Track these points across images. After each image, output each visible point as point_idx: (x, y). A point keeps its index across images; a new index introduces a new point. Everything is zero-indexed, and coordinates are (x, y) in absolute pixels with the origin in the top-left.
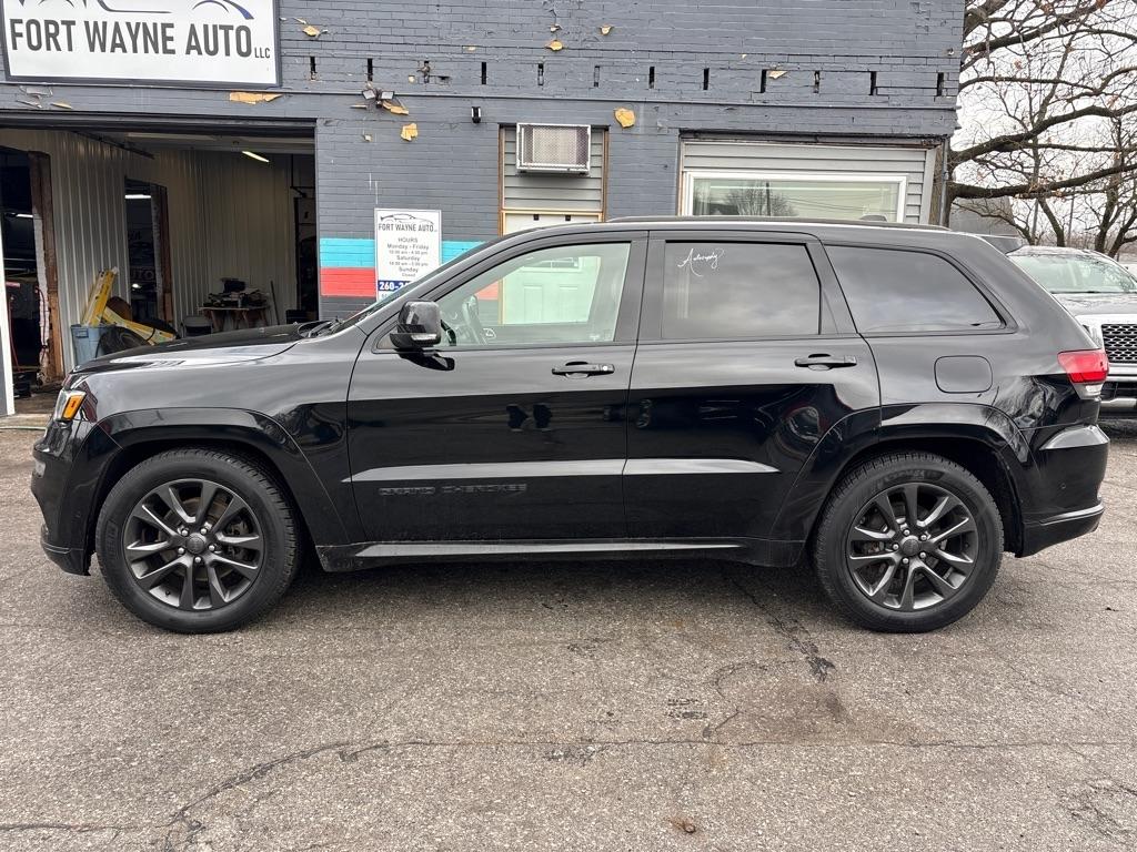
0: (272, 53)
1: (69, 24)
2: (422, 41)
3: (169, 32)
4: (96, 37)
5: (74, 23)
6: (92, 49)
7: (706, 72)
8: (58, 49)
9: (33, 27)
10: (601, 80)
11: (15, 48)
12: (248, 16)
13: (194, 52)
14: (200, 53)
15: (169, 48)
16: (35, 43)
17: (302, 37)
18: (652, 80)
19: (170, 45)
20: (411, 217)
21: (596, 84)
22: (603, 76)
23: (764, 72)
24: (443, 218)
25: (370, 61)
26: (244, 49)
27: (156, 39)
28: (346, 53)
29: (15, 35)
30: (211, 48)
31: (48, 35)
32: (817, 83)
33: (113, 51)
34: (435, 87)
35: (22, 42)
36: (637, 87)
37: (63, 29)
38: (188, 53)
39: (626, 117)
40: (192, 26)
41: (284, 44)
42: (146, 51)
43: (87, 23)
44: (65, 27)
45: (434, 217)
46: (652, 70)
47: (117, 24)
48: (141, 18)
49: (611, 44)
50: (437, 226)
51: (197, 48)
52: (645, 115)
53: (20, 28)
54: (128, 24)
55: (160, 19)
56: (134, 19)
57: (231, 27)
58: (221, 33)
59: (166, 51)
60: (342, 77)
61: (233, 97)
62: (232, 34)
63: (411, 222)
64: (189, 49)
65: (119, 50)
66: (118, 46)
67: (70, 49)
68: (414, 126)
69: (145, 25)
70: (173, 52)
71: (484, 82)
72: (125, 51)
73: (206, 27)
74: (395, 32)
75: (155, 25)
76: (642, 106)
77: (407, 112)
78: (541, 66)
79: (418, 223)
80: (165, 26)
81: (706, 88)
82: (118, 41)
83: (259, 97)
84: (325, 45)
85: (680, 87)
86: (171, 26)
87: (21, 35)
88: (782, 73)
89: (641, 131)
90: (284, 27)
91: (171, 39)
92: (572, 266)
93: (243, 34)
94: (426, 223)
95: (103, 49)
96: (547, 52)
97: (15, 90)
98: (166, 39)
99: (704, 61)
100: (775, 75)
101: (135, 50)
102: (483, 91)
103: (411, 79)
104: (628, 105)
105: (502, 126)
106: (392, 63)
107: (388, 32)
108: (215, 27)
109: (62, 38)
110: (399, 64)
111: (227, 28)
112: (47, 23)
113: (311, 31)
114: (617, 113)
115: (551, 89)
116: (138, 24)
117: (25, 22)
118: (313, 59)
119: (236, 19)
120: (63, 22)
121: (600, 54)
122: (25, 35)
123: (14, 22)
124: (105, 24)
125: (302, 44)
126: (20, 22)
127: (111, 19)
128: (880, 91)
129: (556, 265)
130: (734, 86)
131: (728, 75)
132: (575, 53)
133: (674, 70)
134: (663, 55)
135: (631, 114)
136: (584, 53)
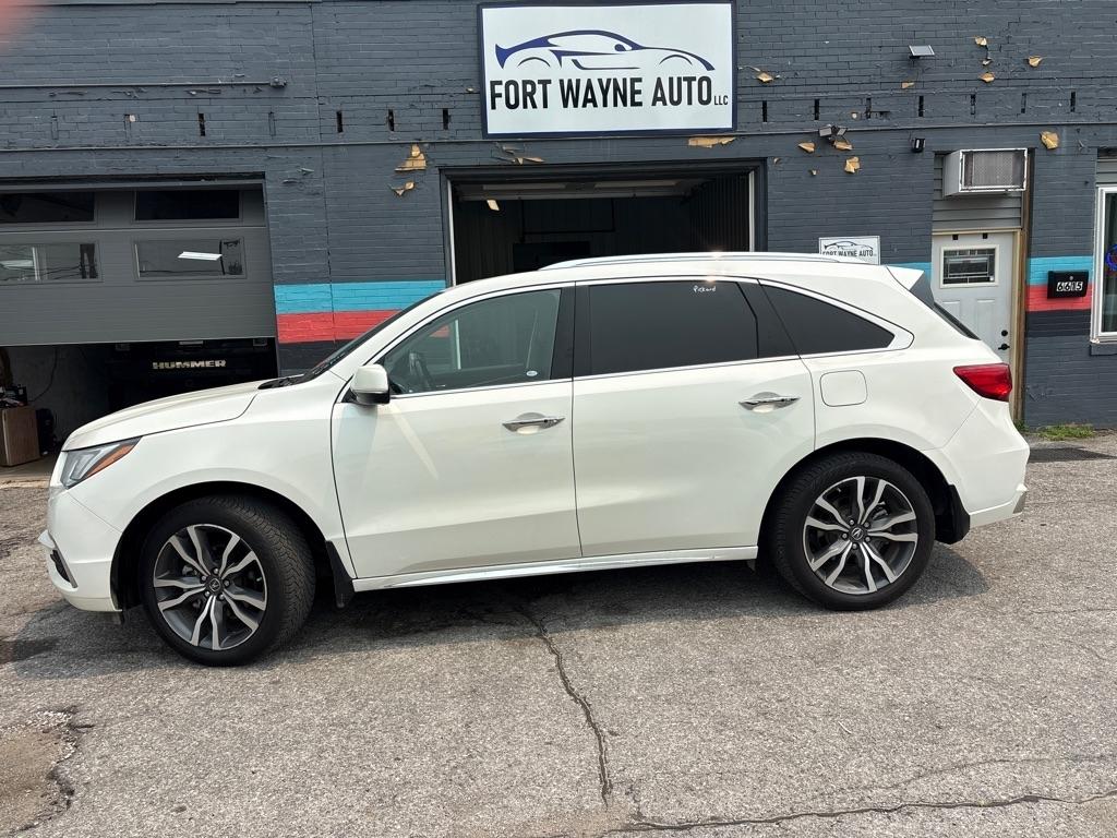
0: (730, 100)
1: (545, 83)
2: (865, 80)
3: (637, 86)
4: (570, 94)
5: (549, 82)
6: (565, 105)
8: (534, 106)
9: (512, 87)
10: (1028, 106)
11: (494, 107)
12: (709, 67)
13: (659, 103)
14: (665, 104)
15: (636, 100)
16: (512, 102)
17: (755, 83)
18: (1073, 103)
19: (638, 98)
20: (853, 244)
21: (1023, 111)
22: (1029, 103)
24: (882, 243)
25: (817, 102)
26: (705, 98)
27: (625, 94)
28: (794, 96)
29: (495, 96)
30: (675, 99)
31: (525, 94)
33: (584, 106)
34: (876, 122)
35: (500, 102)
36: (1060, 111)
37: (539, 88)
38: (654, 104)
39: (1051, 140)
40: (659, 79)
41: (740, 91)
42: (615, 105)
43: (561, 82)
44: (541, 86)
45: (873, 242)
46: (1073, 95)
47: (589, 80)
48: (611, 75)
49: (1037, 73)
50: (876, 251)
51: (663, 99)
52: (1068, 138)
53: (500, 89)
54: (600, 81)
55: (629, 75)
56: (605, 76)
57: (694, 79)
58: (685, 84)
59: (634, 104)
60: (791, 118)
61: (692, 143)
62: (695, 85)
63: (853, 248)
64: (656, 99)
65: (590, 105)
66: (590, 101)
67: (545, 106)
68: (856, 159)
69: (615, 80)
70: (640, 104)
71: (921, 114)
72: (595, 105)
73: (671, 80)
74: (841, 73)
75: (625, 80)
76: (1065, 129)
77: (849, 147)
78: (973, 97)
79: (859, 249)
80: (634, 81)
82: (590, 97)
83: (715, 141)
84: (777, 90)
85: (1099, 109)
86: (640, 80)
87: (500, 95)
89: (1064, 151)
90: (741, 76)
91: (639, 92)
92: (988, 280)
93: (705, 84)
94: (865, 249)
95: (576, 105)
96: (978, 83)
97: (491, 147)
98: (635, 92)
101: (605, 105)
102: (920, 123)
103: (855, 116)
104: (1052, 129)
105: (937, 153)
106: (837, 103)
107: (834, 73)
108: (679, 79)
109: (538, 97)
110: (843, 103)
111: (690, 80)
112: (525, 83)
113: (765, 78)
114: (1044, 137)
115: (983, 117)
116: (609, 80)
117: (504, 83)
118: (765, 104)
119: (699, 71)
120: (540, 82)
121: (1027, 82)
122: (504, 95)
123: (493, 84)
124: (578, 81)
125: (755, 90)
126: (500, 83)
127: (584, 76)
129: (972, 281)
132: (1004, 83)
133: (1093, 94)
134: (1083, 82)
135: (1055, 136)
136: (1012, 82)
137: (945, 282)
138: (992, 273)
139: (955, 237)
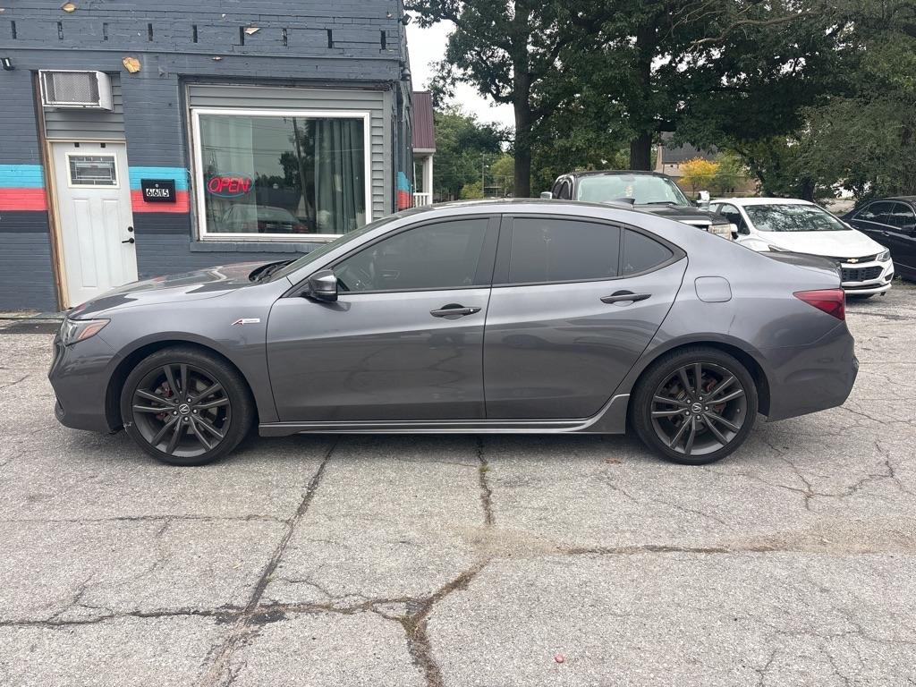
7: (195, 27)
10: (109, 35)
18: (151, 34)
21: (106, 38)
22: (111, 31)
23: (242, 29)
32: (285, 38)
36: (139, 40)
39: (132, 65)
46: (150, 26)
49: (115, 6)
52: (148, 63)
71: (15, 37)
76: (145, 56)
78: (60, 24)
81: (196, 41)
85: (175, 40)
88: (256, 30)
89: (146, 75)
92: (111, 183)
96: (63, 12)
99: (191, 19)
100: (250, 31)
102: (14, 44)
104: (133, 55)
105: (34, 73)
114: (124, 62)
115: (69, 43)
121: (106, 13)
128: (336, 45)
129: (98, 183)
130: (219, 40)
131: (212, 31)
132: (86, 13)
133: (168, 26)
134: (158, 14)
135: (136, 62)
136: (92, 13)
137: (73, 183)
138: (114, 178)
139: (77, 145)
